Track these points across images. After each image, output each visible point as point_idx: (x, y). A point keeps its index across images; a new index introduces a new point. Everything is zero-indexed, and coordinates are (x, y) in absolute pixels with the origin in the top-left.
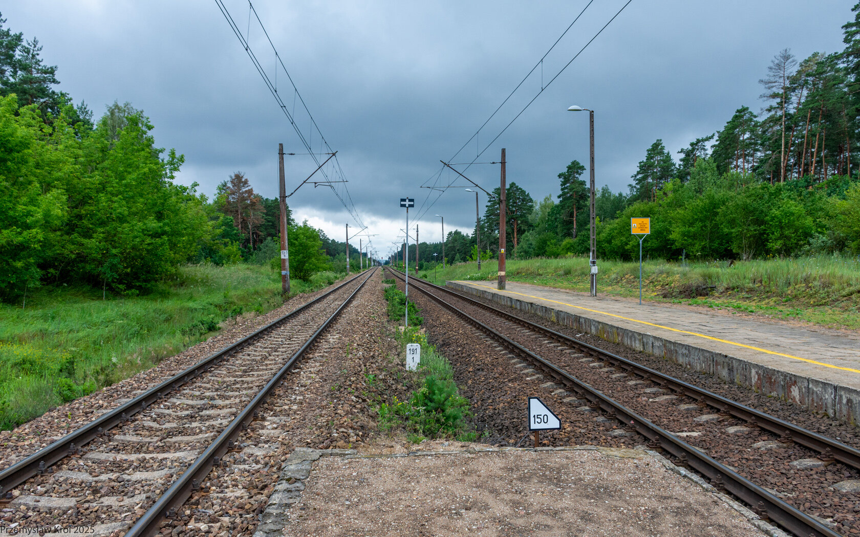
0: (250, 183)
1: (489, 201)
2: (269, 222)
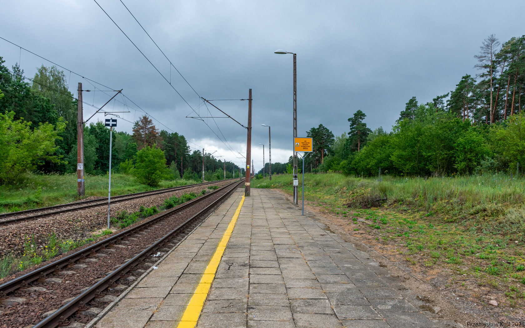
0: (153, 122)
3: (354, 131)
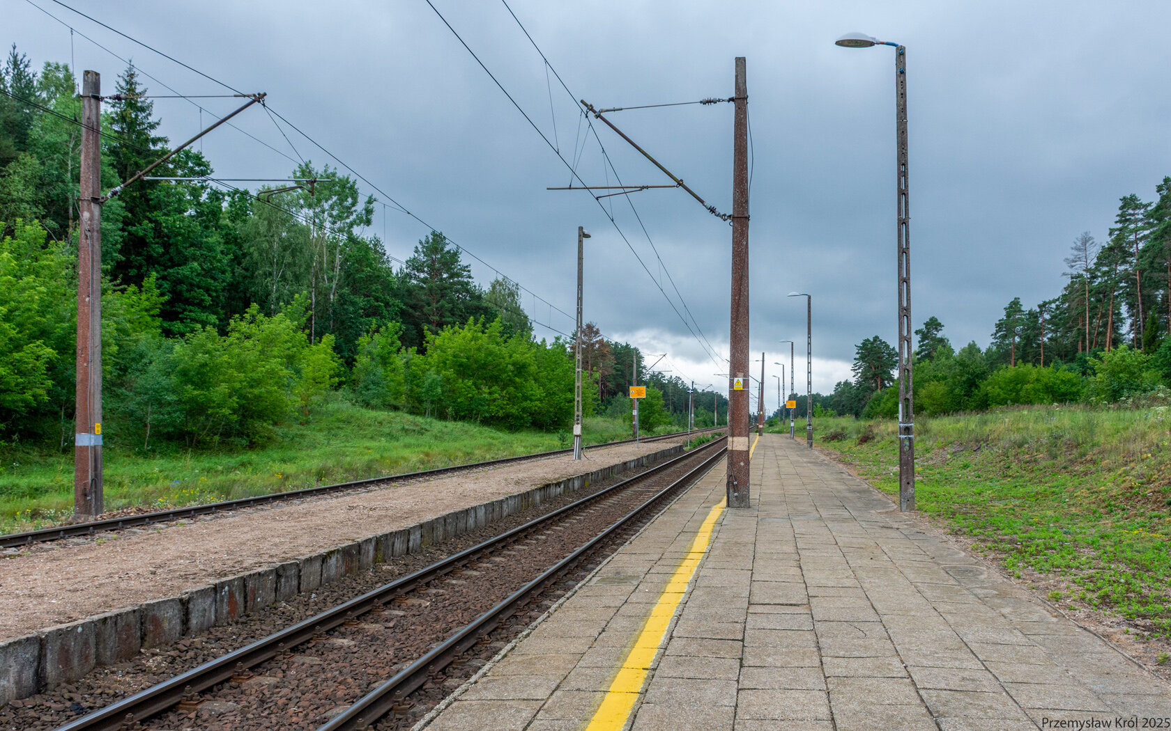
0: (601, 332)
1: (858, 353)
2: (617, 371)
3: (925, 350)
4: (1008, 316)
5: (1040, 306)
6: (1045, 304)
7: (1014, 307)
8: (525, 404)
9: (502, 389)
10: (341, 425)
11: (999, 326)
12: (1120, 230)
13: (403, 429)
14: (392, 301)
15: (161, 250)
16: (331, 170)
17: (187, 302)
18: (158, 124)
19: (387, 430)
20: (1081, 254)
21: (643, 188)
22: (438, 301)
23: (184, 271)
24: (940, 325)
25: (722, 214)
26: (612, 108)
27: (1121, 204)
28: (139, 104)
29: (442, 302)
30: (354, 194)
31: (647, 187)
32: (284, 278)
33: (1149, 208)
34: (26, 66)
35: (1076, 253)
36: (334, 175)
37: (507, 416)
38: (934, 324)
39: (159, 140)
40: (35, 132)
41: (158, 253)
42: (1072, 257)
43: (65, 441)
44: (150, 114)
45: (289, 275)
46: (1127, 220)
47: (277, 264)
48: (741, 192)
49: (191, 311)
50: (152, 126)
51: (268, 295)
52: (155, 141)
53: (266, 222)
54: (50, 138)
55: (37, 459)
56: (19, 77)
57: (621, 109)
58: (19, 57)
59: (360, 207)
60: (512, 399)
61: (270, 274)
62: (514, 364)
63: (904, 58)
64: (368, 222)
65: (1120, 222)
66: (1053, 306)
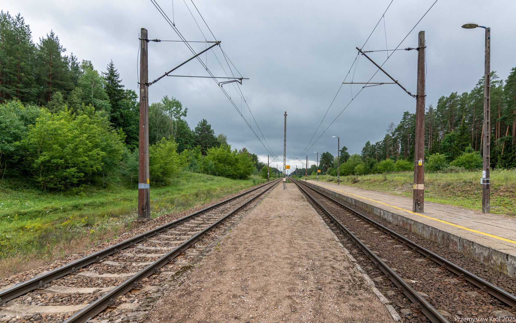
3: (343, 156)
4: (366, 146)
5: (376, 143)
6: (378, 143)
7: (368, 144)
8: (238, 171)
9: (231, 167)
10: (189, 178)
11: (364, 149)
12: (403, 121)
13: (207, 179)
14: (191, 140)
15: (122, 121)
16: (174, 98)
17: (131, 138)
18: (121, 81)
19: (203, 179)
20: (391, 128)
21: (381, 84)
22: (205, 140)
23: (131, 128)
24: (347, 149)
25: (413, 95)
26: (369, 51)
27: (404, 114)
28: (115, 74)
29: (207, 140)
30: (180, 106)
31: (383, 84)
32: (160, 132)
33: (412, 115)
34: (76, 60)
35: (389, 128)
36: (175, 100)
37: (233, 174)
38: (345, 149)
39: (122, 86)
40: (79, 81)
41: (121, 122)
42: (388, 129)
43: (104, 184)
44: (118, 78)
45: (162, 131)
46: (405, 119)
47: (158, 127)
48: (422, 86)
49: (133, 141)
50: (119, 82)
51: (155, 137)
52: (120, 87)
53: (155, 114)
54: (85, 83)
55: (96, 191)
56: (73, 63)
57: (373, 51)
58: (74, 57)
59: (183, 111)
60: (235, 170)
61: (156, 130)
62: (235, 159)
63: (490, 33)
64: (185, 116)
65: (403, 119)
66: (381, 143)
